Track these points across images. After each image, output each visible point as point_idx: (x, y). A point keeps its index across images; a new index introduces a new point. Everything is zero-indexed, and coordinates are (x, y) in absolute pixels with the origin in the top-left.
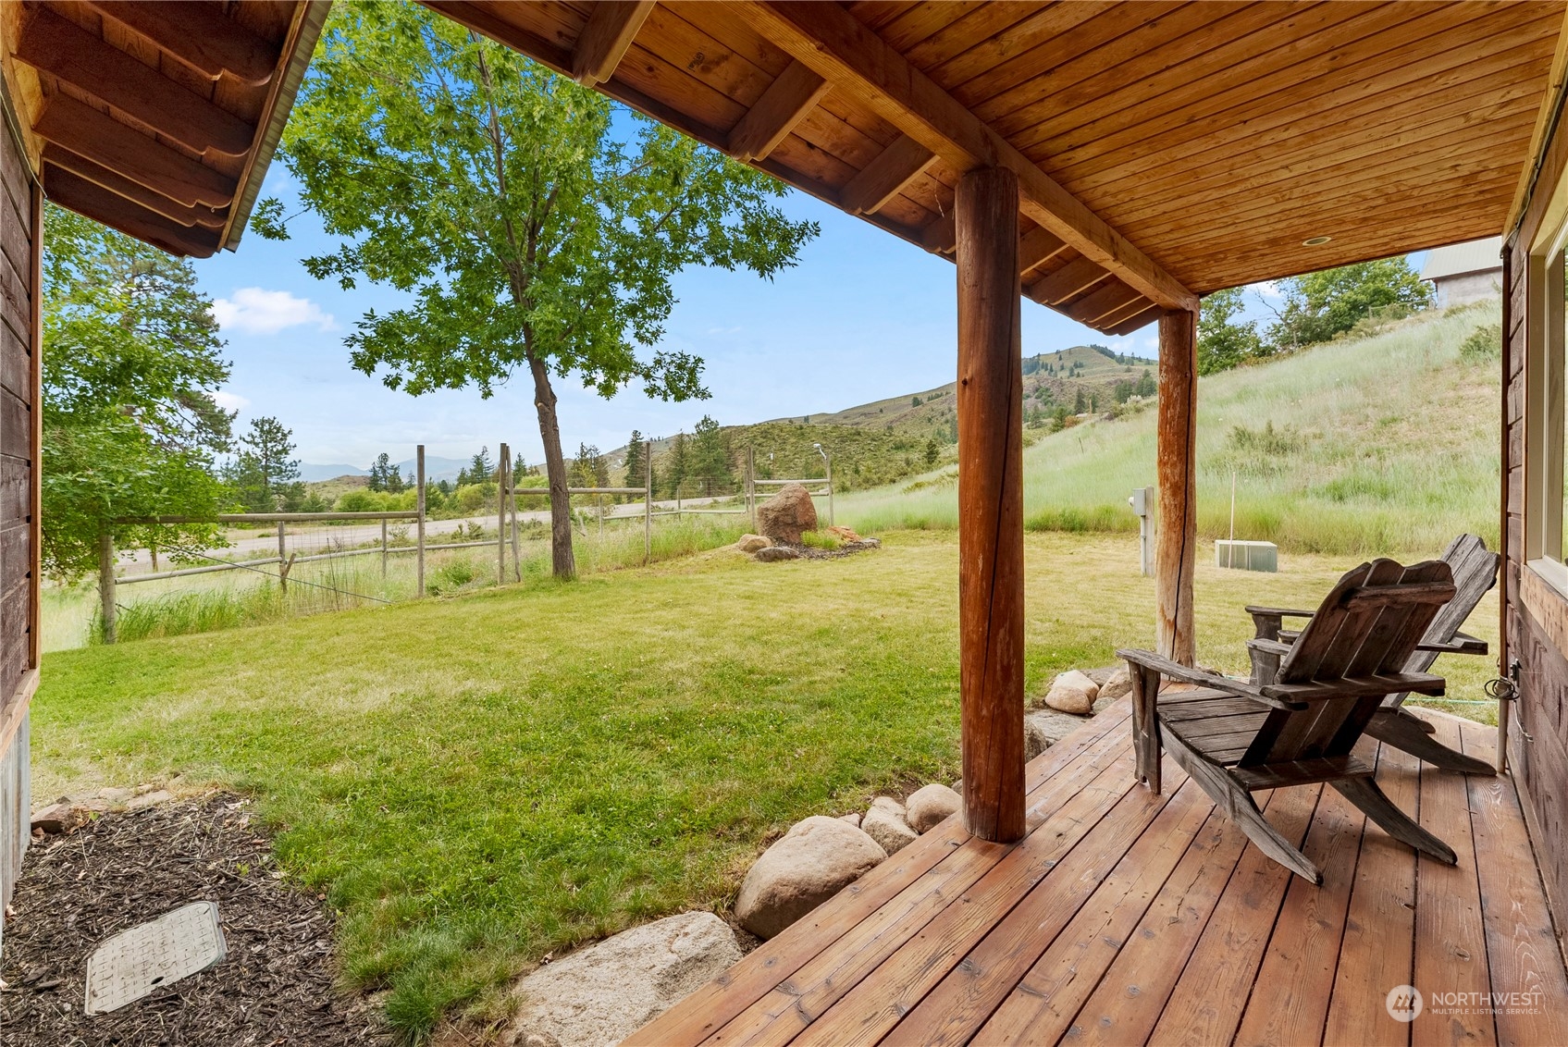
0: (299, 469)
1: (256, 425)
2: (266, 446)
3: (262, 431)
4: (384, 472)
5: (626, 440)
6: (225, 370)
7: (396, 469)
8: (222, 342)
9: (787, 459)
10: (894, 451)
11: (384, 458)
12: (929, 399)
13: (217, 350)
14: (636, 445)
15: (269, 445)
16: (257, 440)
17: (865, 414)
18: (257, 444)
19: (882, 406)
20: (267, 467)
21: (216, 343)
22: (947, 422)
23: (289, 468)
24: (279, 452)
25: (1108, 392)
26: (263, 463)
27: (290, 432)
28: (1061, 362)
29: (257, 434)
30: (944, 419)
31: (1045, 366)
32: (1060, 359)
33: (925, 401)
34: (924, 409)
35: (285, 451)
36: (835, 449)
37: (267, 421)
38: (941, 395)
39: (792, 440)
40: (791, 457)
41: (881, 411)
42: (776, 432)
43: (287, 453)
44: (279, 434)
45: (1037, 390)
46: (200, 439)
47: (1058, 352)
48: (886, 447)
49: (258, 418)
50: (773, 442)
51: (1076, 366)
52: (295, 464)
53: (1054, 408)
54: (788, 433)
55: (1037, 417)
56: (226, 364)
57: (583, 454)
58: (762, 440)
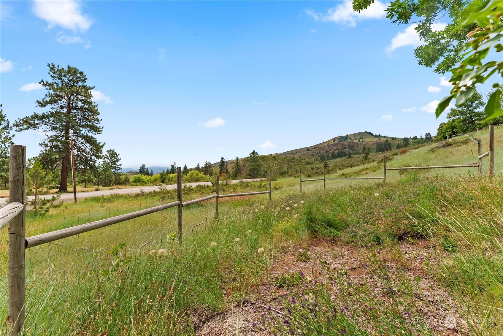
0: (122, 167)
1: (108, 152)
2: (111, 159)
3: (110, 154)
4: (143, 170)
5: (219, 161)
6: (101, 129)
7: (147, 169)
8: (100, 120)
9: (271, 167)
10: (306, 165)
11: (144, 165)
12: (312, 149)
13: (98, 122)
14: (222, 162)
15: (112, 159)
16: (108, 157)
17: (291, 154)
18: (108, 158)
19: (296, 151)
20: (111, 166)
21: (98, 120)
22: (319, 156)
23: (118, 167)
24: (115, 161)
25: (373, 146)
26: (110, 165)
27: (119, 154)
28: (355, 137)
29: (108, 155)
30: (318, 155)
31: (350, 139)
32: (355, 136)
33: (311, 149)
34: (311, 152)
35: (117, 161)
36: (286, 164)
37: (112, 151)
38: (316, 148)
39: (272, 161)
40: (272, 166)
41: (296, 153)
42: (266, 158)
43: (118, 162)
44: (115, 155)
45: (349, 146)
46: (92, 154)
47: (354, 134)
48: (303, 164)
49: (109, 149)
50: (265, 162)
51: (360, 138)
52: (120, 165)
53: (355, 152)
54: (270, 159)
55: (350, 155)
56: (101, 127)
57: (206, 164)
58: (262, 161)
